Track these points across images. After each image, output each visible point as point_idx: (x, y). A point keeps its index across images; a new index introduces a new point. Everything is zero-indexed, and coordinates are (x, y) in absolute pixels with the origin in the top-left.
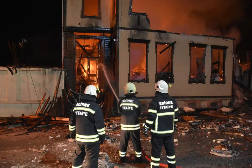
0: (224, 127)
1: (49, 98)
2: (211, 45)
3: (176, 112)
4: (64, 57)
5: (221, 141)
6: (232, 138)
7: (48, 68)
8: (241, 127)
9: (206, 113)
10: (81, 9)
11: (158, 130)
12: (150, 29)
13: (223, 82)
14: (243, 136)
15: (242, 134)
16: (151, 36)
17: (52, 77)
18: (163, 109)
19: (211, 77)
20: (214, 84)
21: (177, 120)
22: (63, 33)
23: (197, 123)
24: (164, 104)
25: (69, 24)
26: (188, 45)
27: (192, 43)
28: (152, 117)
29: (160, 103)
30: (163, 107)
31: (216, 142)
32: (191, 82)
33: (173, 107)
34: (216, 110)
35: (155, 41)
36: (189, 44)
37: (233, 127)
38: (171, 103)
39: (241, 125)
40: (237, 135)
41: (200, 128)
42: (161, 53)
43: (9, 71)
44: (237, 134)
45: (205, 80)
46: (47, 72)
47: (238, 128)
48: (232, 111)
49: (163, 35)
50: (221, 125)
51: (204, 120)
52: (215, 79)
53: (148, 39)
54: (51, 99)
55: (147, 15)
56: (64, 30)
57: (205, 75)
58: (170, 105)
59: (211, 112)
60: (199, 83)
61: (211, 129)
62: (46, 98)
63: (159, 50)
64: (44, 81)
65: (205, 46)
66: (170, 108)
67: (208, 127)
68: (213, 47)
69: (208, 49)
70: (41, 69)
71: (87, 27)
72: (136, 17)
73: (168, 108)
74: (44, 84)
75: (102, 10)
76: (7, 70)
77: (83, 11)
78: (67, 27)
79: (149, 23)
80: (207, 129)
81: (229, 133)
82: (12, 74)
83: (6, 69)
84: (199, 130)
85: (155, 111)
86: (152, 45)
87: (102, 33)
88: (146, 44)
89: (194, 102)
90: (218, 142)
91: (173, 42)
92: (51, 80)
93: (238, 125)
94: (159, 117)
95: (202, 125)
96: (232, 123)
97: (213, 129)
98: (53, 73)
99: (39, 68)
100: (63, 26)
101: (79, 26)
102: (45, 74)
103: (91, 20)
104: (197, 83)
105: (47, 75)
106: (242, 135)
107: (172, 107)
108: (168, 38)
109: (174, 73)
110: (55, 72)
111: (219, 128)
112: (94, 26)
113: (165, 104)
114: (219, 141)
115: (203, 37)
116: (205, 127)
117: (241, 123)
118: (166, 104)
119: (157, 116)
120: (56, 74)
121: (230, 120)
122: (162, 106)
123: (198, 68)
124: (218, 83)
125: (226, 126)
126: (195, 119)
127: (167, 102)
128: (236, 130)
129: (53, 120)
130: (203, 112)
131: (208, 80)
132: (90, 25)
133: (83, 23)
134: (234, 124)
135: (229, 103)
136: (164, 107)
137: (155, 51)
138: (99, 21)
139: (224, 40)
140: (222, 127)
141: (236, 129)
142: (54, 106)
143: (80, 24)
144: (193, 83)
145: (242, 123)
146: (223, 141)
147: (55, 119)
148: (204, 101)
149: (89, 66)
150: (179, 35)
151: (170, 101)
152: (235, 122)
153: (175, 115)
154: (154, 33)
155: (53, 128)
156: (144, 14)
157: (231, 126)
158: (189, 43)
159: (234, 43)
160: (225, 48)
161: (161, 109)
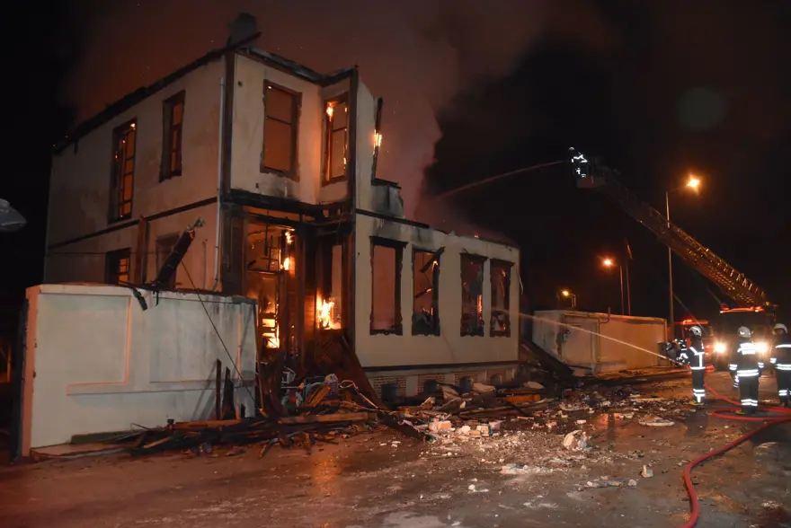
2: (491, 257)
7: (227, 296)
12: (403, 217)
13: (507, 333)
17: (231, 318)
19: (491, 323)
20: (495, 337)
26: (460, 258)
27: (464, 252)
32: (464, 332)
35: (413, 245)
36: (461, 254)
43: (135, 300)
45: (483, 328)
46: (221, 306)
49: (423, 231)
55: (400, 188)
56: (221, 196)
57: (483, 319)
60: (475, 336)
65: (482, 259)
68: (494, 262)
69: (487, 265)
70: (211, 298)
71: (272, 195)
72: (384, 190)
76: (130, 296)
78: (232, 190)
79: (403, 206)
82: (144, 307)
83: (129, 291)
86: (407, 253)
88: (397, 251)
91: (439, 248)
92: (230, 325)
98: (233, 308)
99: (206, 295)
101: (256, 191)
102: (218, 309)
103: (279, 178)
105: (221, 312)
108: (430, 241)
110: (239, 305)
112: (286, 195)
120: (241, 311)
132: (279, 191)
133: (265, 185)
135: (514, 375)
137: (412, 266)
138: (295, 184)
139: (507, 248)
143: (257, 186)
144: (467, 336)
154: (410, 227)
158: (460, 252)
160: (508, 266)
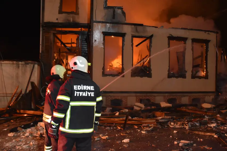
0: (197, 124)
1: (21, 92)
2: (192, 38)
3: (98, 103)
4: (42, 51)
5: (184, 143)
6: (201, 140)
7: (21, 62)
8: (218, 126)
9: (184, 109)
10: (59, 5)
11: (70, 128)
12: (126, 22)
14: (217, 137)
15: (216, 134)
16: (127, 29)
17: (25, 70)
18: (78, 95)
19: (192, 72)
20: (196, 79)
21: (99, 115)
22: (41, 29)
23: (167, 120)
24: (80, 89)
25: (46, 20)
26: (167, 39)
27: (170, 36)
28: (62, 107)
29: (75, 87)
30: (79, 93)
31: (178, 144)
32: (170, 76)
33: (95, 94)
34: (196, 105)
35: (132, 34)
37: (208, 125)
38: (92, 88)
39: (218, 123)
40: (210, 136)
41: (168, 126)
42: (137, 46)
44: (209, 134)
45: (186, 74)
46: (20, 65)
47: (214, 127)
48: (214, 107)
49: (139, 28)
50: (195, 123)
51: (174, 117)
52: (197, 74)
53: (123, 32)
54: (23, 92)
55: (122, 9)
56: (42, 25)
57: (186, 70)
58: (89, 91)
59: (190, 108)
60: (179, 78)
61: (181, 127)
62: (19, 91)
63: (135, 44)
64: (17, 74)
65: (184, 39)
66: (89, 95)
67: (177, 124)
68: (194, 40)
69: (189, 42)
70: (15, 62)
71: (65, 22)
72: (111, 10)
73: (87, 95)
74: (17, 77)
75: (80, 6)
77: (61, 7)
78: (45, 22)
79: (125, 17)
80: (177, 127)
81: (200, 133)
84: (167, 127)
85: (67, 99)
87: (79, 28)
88: (122, 38)
89: (174, 98)
90: (180, 145)
91: (150, 35)
92: (24, 73)
93: (214, 123)
94: (72, 107)
95: (171, 122)
96: (208, 120)
97: (183, 127)
98: (26, 66)
99: (12, 61)
100: (41, 22)
101: (57, 21)
102: (19, 67)
103: (69, 15)
104: (177, 77)
105: (20, 68)
106: (215, 136)
107: (92, 94)
108: (145, 31)
109: (152, 67)
110: (28, 65)
111: (190, 126)
112: (71, 21)
113: (82, 89)
114: (182, 143)
115: (183, 31)
116: (173, 124)
117: (219, 120)
118: (84, 89)
119: (70, 106)
120: (29, 67)
121: (206, 116)
122: (78, 91)
123: (178, 62)
124: (200, 77)
125: (201, 124)
126: (166, 115)
127: (86, 86)
128: (210, 129)
129: (18, 113)
130: (181, 107)
131: (189, 74)
132: (68, 20)
133: (61, 18)
134: (210, 121)
135: (213, 99)
136: (81, 93)
137: (132, 44)
138: (76, 16)
139: (205, 33)
140: (196, 125)
141: (211, 127)
142: (20, 98)
143: (57, 19)
144: (173, 78)
145: (221, 121)
146: (187, 143)
147: (20, 111)
148: (185, 96)
149: (67, 61)
150: (156, 28)
151: (91, 86)
152: (213, 119)
153: (96, 107)
154: (130, 26)
155: (11, 121)
156: (119, 8)
157: (207, 124)
158: (167, 36)
159: (217, 37)
160: (206, 42)
161: (75, 95)
